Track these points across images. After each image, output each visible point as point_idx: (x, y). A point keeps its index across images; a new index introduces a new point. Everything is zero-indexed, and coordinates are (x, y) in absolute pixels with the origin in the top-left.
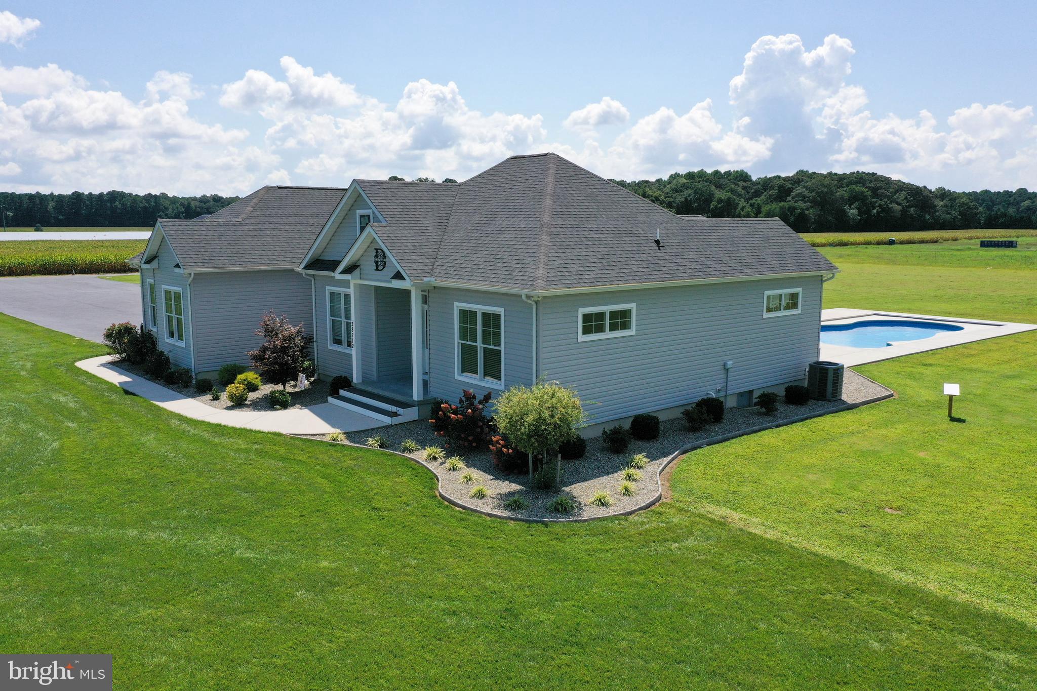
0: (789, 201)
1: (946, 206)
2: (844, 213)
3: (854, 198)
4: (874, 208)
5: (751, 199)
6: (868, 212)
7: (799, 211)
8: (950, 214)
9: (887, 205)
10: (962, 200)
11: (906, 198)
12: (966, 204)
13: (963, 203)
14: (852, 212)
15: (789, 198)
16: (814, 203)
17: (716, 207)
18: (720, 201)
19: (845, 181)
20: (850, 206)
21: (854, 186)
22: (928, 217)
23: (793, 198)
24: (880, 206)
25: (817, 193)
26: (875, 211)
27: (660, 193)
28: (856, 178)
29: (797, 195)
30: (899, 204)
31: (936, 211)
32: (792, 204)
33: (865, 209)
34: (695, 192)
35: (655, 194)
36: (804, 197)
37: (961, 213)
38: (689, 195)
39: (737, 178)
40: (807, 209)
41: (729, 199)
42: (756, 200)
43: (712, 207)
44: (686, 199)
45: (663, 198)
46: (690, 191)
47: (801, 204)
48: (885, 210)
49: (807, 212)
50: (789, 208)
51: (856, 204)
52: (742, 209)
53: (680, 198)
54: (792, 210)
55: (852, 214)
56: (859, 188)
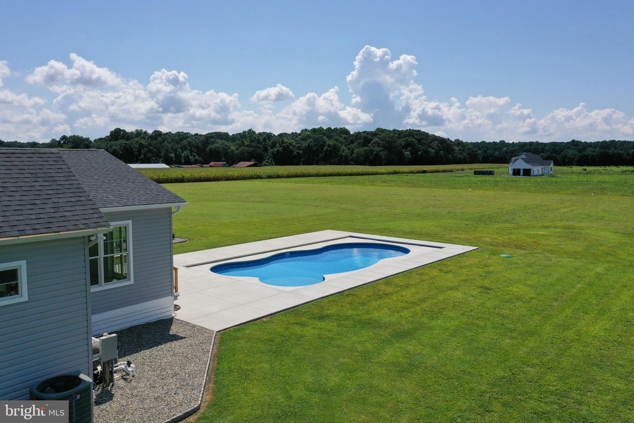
0: (370, 146)
1: (460, 150)
2: (402, 154)
3: (408, 145)
4: (419, 151)
5: (349, 145)
6: (416, 153)
7: (376, 152)
9: (427, 149)
10: (469, 147)
11: (437, 145)
12: (472, 149)
13: (469, 148)
14: (407, 153)
15: (370, 145)
16: (385, 148)
17: (327, 149)
18: (329, 146)
19: (402, 135)
20: (406, 149)
21: (408, 138)
22: (450, 156)
23: (372, 144)
24: (423, 150)
25: (386, 141)
26: (420, 153)
27: (292, 141)
28: (408, 133)
29: (375, 143)
30: (433, 149)
31: (454, 153)
32: (371, 148)
33: (414, 151)
34: (314, 141)
35: (289, 142)
36: (379, 144)
37: (469, 154)
38: (311, 142)
39: (341, 132)
40: (380, 151)
41: (335, 145)
42: (351, 146)
43: (324, 149)
44: (309, 144)
45: (294, 144)
46: (311, 140)
47: (376, 148)
48: (426, 152)
49: (380, 153)
50: (370, 150)
51: (409, 149)
52: (343, 151)
53: (305, 144)
54: (371, 151)
55: (407, 154)
56: (411, 139)
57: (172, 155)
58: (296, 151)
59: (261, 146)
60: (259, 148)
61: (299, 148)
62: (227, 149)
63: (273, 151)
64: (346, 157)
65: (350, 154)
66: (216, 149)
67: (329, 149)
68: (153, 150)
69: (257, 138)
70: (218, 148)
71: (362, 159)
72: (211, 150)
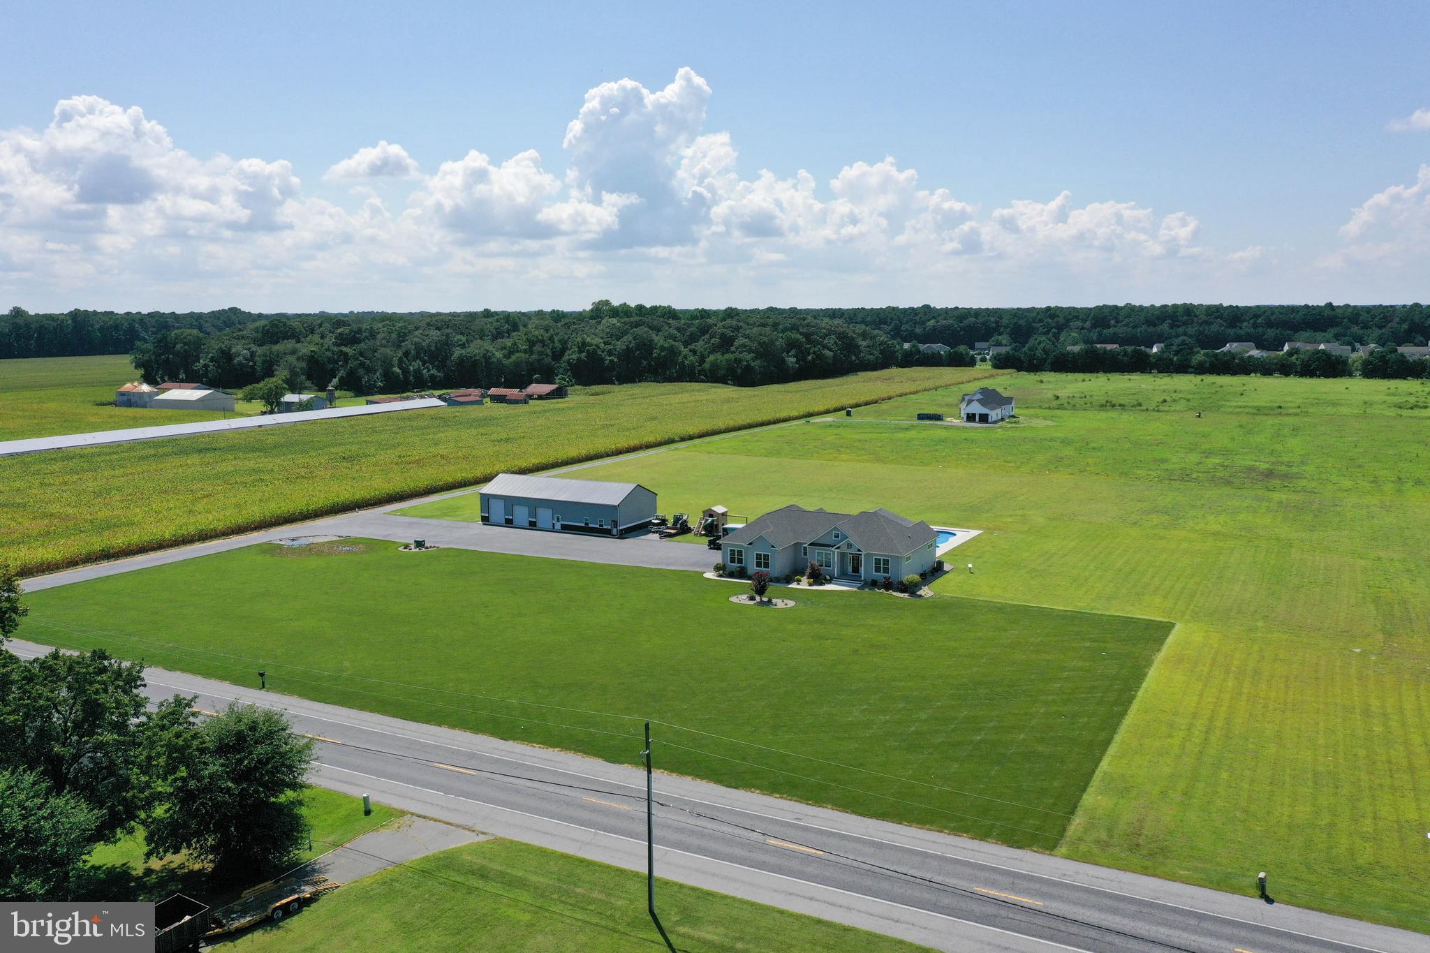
0: (733, 351)
1: (868, 347)
2: (783, 361)
3: (791, 346)
4: (809, 354)
6: (804, 360)
7: (745, 363)
8: (873, 354)
9: (821, 353)
10: (881, 339)
11: (835, 342)
12: (885, 343)
13: (882, 342)
14: (791, 360)
15: (733, 349)
17: (659, 354)
18: (662, 349)
20: (788, 353)
21: (790, 334)
22: (854, 358)
23: (737, 348)
24: (814, 352)
25: (759, 343)
26: (810, 358)
29: (741, 346)
30: (830, 350)
31: (860, 352)
32: (737, 355)
33: (801, 357)
34: (635, 339)
35: (595, 343)
36: (747, 347)
37: (882, 352)
38: (630, 343)
39: (665, 314)
40: (753, 361)
41: (670, 346)
42: (695, 346)
43: (654, 355)
44: (627, 346)
47: (745, 355)
48: (819, 356)
49: (752, 364)
50: (735, 359)
51: (793, 352)
52: (685, 357)
53: (620, 345)
54: (738, 361)
55: (792, 362)
56: (794, 335)
57: (397, 370)
58: (607, 358)
59: (549, 352)
60: (547, 355)
61: (610, 353)
62: (490, 358)
63: (570, 359)
64: (692, 366)
65: (697, 362)
66: (471, 357)
67: (663, 354)
68: (364, 363)
69: (540, 338)
70: (475, 356)
71: (722, 372)
72: (461, 361)
